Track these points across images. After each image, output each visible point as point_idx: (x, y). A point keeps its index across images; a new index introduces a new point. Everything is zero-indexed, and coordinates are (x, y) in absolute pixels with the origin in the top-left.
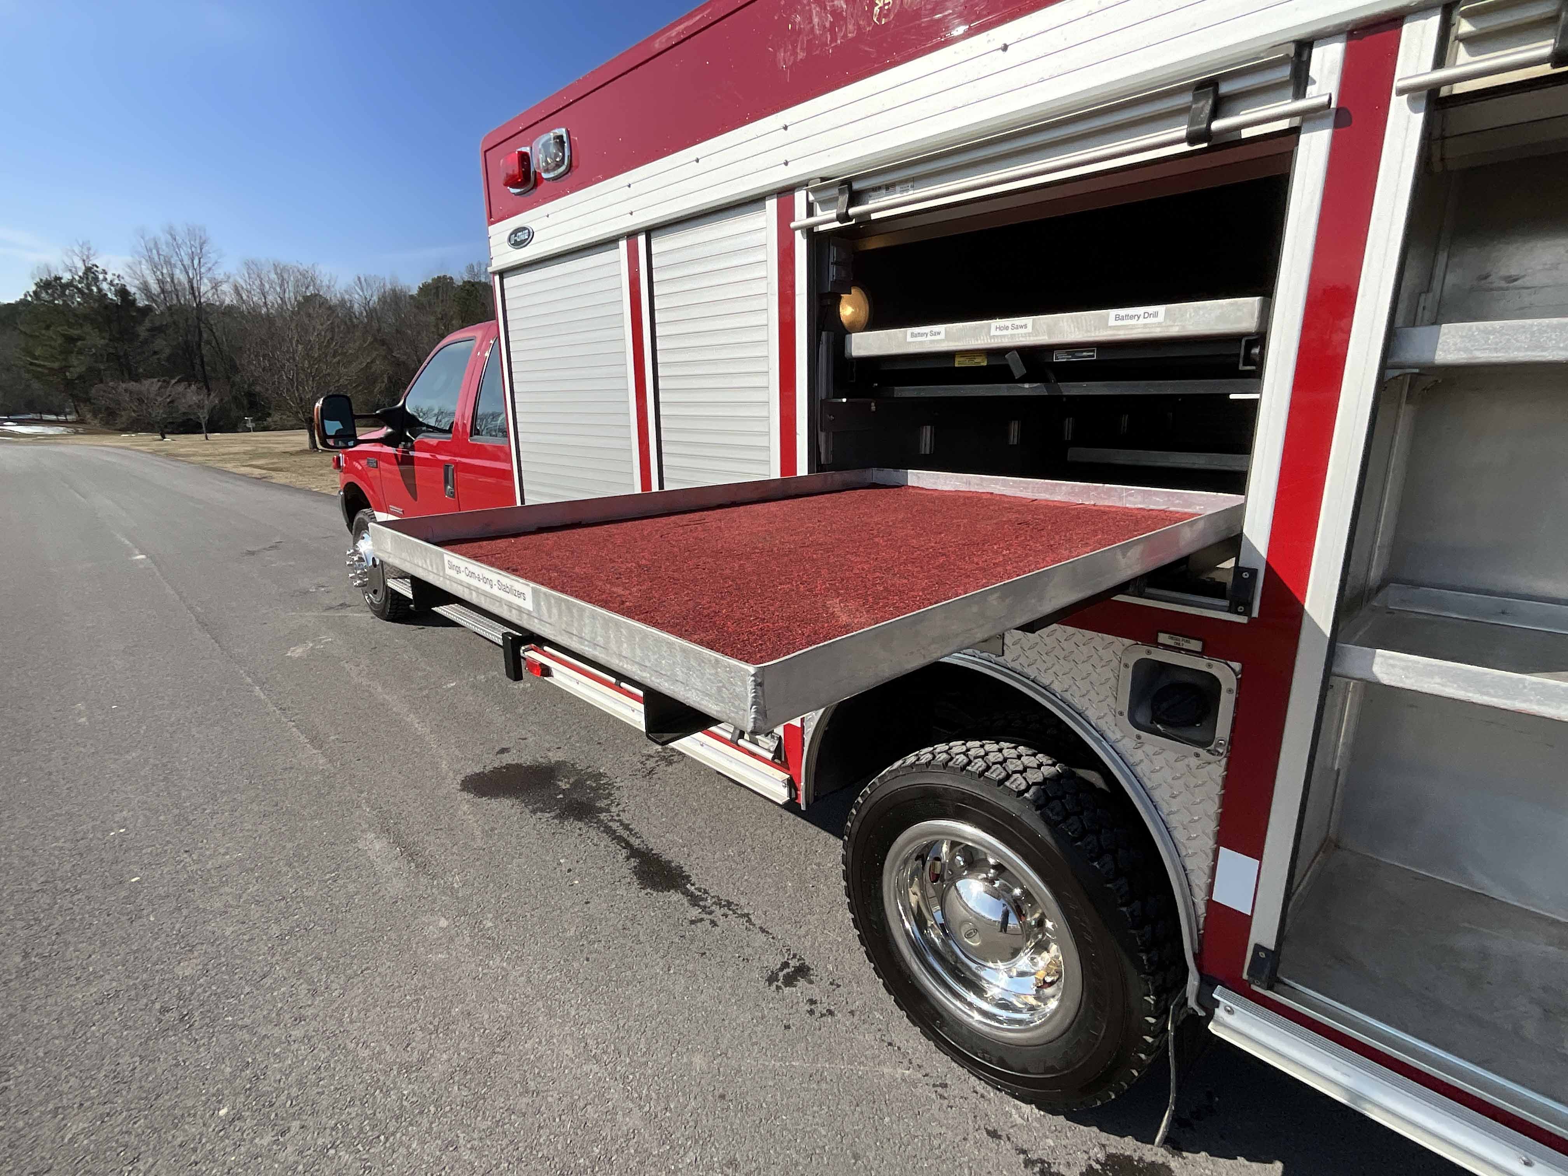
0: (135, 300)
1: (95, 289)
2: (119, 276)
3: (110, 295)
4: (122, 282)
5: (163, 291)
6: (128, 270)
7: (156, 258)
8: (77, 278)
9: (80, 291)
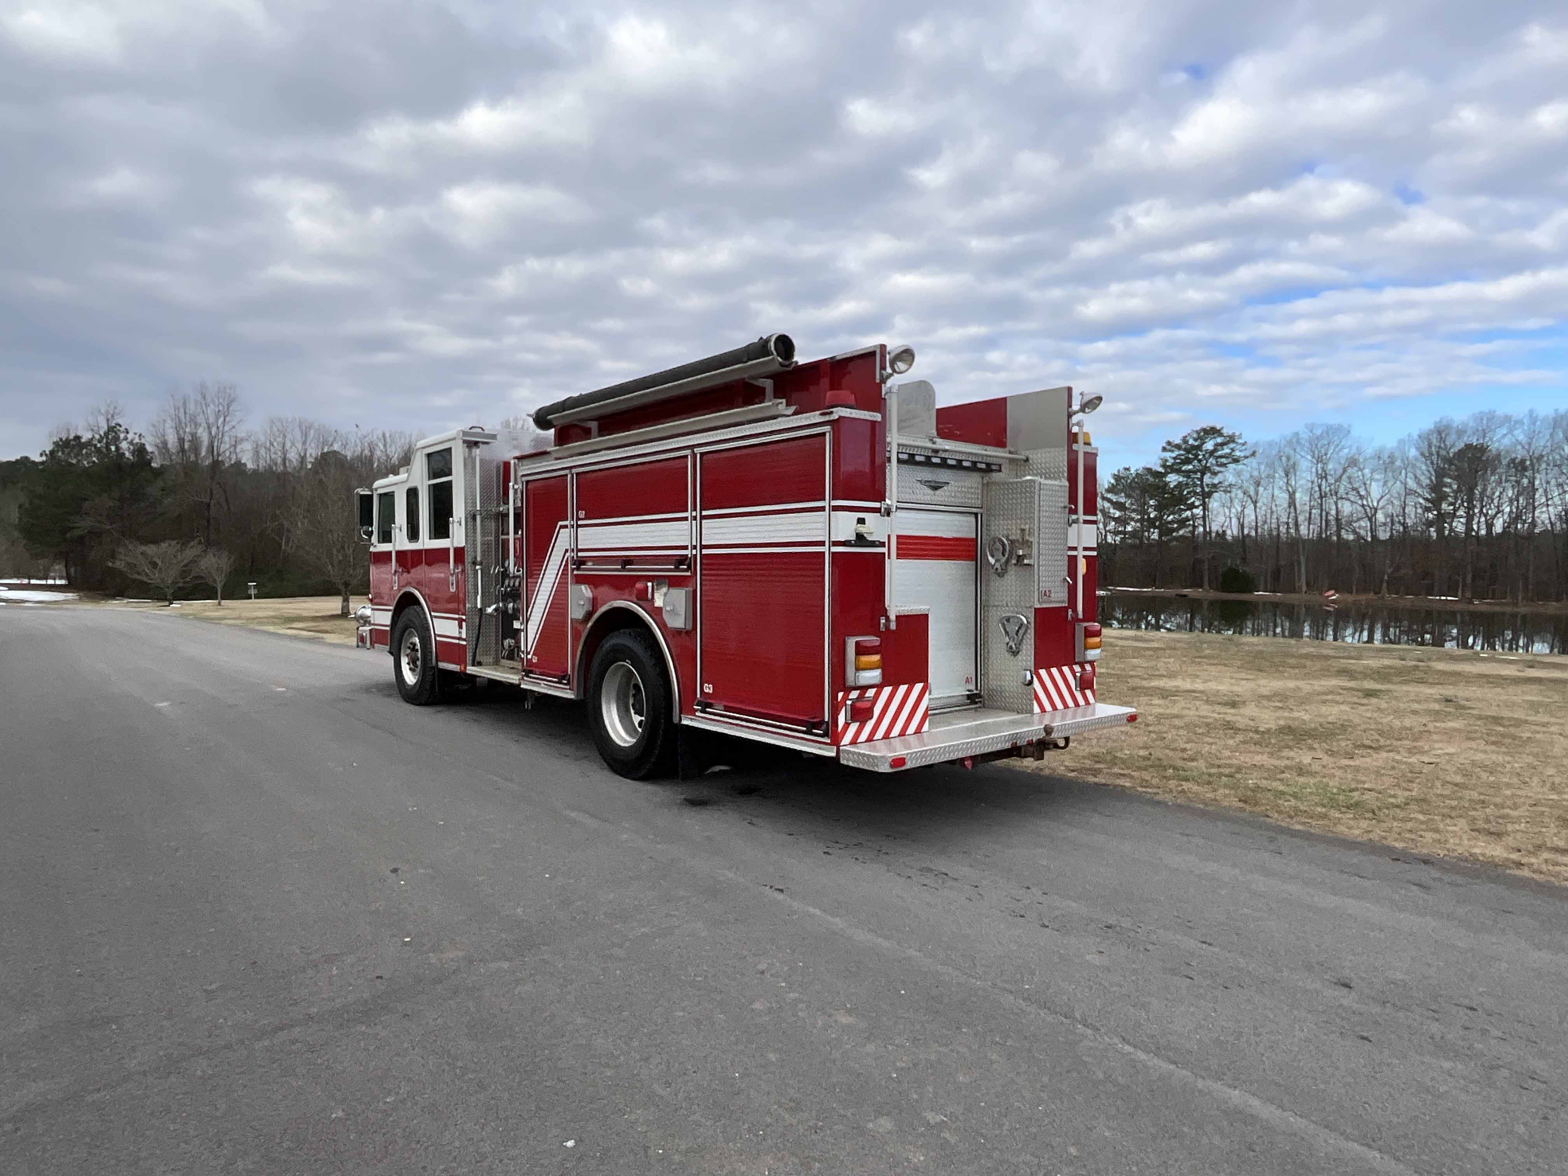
0: (152, 458)
1: (113, 448)
2: (140, 435)
3: (127, 454)
4: (143, 441)
5: (182, 450)
6: (151, 428)
7: (183, 417)
8: (97, 437)
9: (98, 450)
